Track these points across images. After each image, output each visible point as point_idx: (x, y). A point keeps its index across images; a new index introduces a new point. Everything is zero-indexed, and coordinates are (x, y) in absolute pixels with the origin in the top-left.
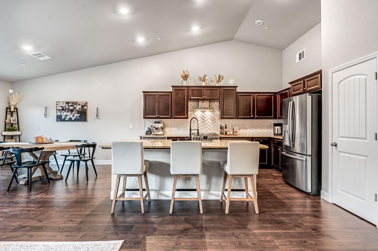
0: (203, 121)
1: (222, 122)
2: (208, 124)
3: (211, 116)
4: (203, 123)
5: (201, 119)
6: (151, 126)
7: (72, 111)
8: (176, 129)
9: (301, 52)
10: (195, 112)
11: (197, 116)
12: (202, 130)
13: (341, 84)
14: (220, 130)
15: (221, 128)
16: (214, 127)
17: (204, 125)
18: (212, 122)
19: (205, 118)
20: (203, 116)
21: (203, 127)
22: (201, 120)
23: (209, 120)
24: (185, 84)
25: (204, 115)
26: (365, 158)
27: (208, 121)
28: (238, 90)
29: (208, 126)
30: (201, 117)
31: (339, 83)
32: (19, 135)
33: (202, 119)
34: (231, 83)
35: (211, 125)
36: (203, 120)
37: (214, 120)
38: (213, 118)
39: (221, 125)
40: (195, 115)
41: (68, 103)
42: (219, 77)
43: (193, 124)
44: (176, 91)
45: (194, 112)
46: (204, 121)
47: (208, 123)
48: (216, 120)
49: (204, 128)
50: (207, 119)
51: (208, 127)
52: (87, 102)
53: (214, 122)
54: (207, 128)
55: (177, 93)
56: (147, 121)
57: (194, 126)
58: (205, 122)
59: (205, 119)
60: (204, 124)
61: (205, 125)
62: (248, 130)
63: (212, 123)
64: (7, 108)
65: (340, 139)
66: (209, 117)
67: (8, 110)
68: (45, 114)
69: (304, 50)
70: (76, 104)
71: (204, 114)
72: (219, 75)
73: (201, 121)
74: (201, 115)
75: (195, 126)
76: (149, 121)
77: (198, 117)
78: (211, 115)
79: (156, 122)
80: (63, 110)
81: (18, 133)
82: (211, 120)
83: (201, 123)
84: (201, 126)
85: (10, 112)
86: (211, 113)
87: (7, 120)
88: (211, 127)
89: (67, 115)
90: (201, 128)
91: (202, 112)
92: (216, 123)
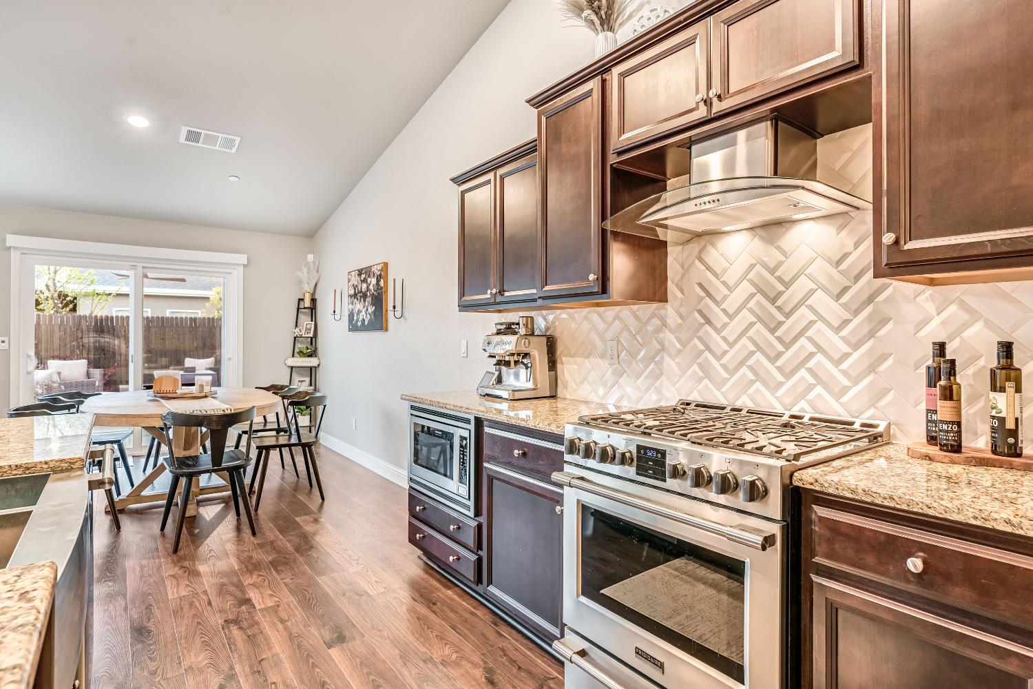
0: (772, 309)
1: (975, 315)
2: (811, 339)
3: (839, 263)
4: (772, 331)
5: (752, 296)
7: (365, 296)
10: (713, 245)
11: (725, 270)
12: (765, 384)
16: (872, 368)
17: (781, 348)
18: (856, 313)
19: (787, 285)
20: (772, 271)
21: (773, 360)
22: (751, 304)
23: (821, 301)
25: (780, 264)
27: (810, 308)
29: (811, 355)
30: (752, 282)
32: (315, 367)
33: (759, 297)
35: (842, 344)
36: (773, 301)
40: (708, 268)
41: (360, 272)
43: (700, 339)
45: (701, 251)
46: (779, 308)
47: (812, 323)
49: (780, 369)
50: (803, 284)
51: (810, 365)
52: (386, 264)
53: (870, 317)
54: (803, 372)
57: (707, 354)
58: (788, 315)
59: (784, 297)
60: (779, 339)
61: (787, 346)
63: (847, 322)
64: (300, 300)
66: (820, 269)
67: (302, 306)
68: (334, 312)
70: (369, 276)
71: (778, 248)
73: (751, 310)
74: (752, 266)
75: (708, 348)
77: (731, 278)
78: (845, 256)
80: (355, 295)
81: (312, 362)
82: (844, 299)
83: (759, 326)
84: (758, 355)
85: (305, 308)
86: (841, 228)
87: (298, 329)
88: (837, 363)
89: (359, 312)
90: (751, 368)
91: (762, 238)
92: (889, 326)
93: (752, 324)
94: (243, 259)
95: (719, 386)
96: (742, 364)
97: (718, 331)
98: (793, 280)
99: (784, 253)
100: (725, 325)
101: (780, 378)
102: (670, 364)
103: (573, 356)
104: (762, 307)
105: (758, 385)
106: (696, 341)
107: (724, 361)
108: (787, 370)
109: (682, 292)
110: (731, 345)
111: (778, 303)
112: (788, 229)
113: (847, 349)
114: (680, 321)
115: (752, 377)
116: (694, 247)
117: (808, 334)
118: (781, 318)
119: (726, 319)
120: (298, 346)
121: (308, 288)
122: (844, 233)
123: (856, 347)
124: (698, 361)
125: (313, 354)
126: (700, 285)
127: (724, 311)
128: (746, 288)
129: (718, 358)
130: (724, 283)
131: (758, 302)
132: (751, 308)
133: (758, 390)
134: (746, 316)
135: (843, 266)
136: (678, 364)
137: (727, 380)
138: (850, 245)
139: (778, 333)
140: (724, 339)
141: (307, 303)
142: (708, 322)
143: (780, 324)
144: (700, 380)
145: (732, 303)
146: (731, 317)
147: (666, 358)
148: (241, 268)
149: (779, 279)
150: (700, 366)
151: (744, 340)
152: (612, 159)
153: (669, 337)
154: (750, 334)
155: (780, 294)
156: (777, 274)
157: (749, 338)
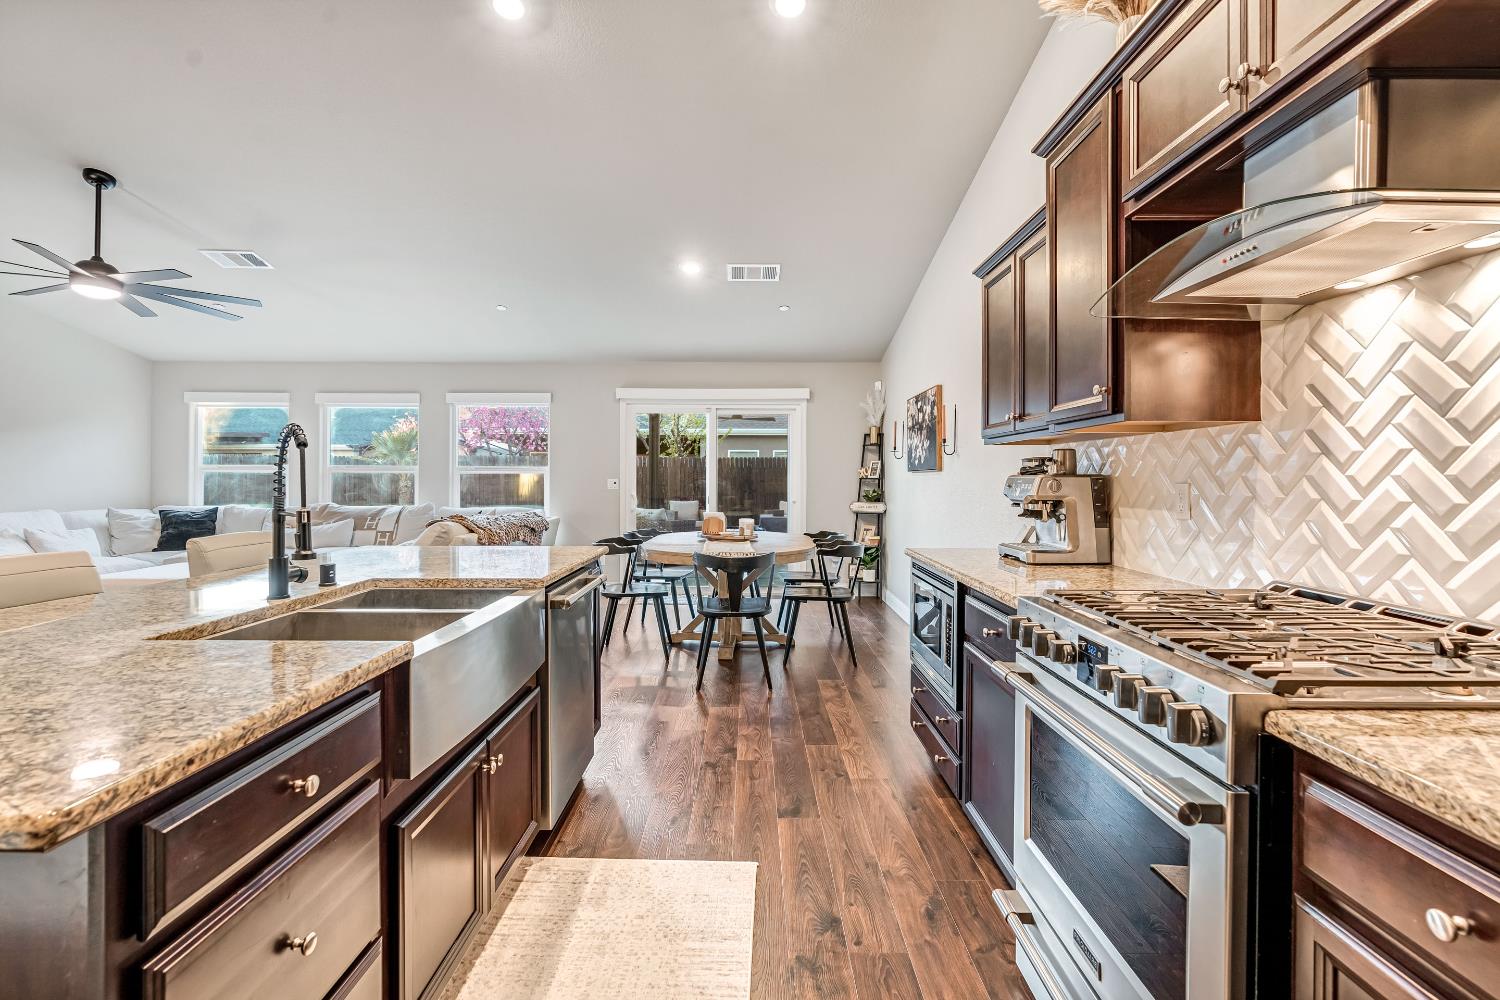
4: (1442, 466)
5: (1403, 401)
7: (921, 429)
10: (1334, 317)
12: (1426, 565)
17: (1458, 498)
19: (1472, 377)
20: (1441, 353)
21: (1443, 520)
22: (1402, 417)
25: (1458, 337)
30: (1402, 377)
32: (882, 514)
33: (1416, 403)
36: (1443, 409)
40: (1326, 357)
41: (917, 399)
43: (1312, 480)
45: (1313, 330)
46: (1456, 423)
49: (1455, 537)
52: (940, 388)
57: (1324, 506)
58: (1472, 435)
60: (1456, 482)
61: (1472, 494)
64: (866, 435)
68: (895, 448)
70: (924, 404)
71: (1455, 309)
73: (1400, 428)
74: (1403, 348)
75: (1325, 496)
77: (1364, 373)
80: (912, 429)
81: (878, 508)
83: (1416, 457)
84: (1414, 511)
85: (871, 445)
87: (863, 470)
89: (917, 447)
90: (1400, 533)
91: (1421, 294)
93: (1402, 454)
94: (805, 393)
95: (1343, 563)
96: (1383, 524)
97: (1342, 467)
98: (1485, 366)
99: (1466, 317)
100: (1355, 456)
101: (1457, 555)
102: (1263, 520)
103: (1132, 507)
104: (1423, 422)
105: (1412, 565)
106: (1306, 485)
107: (1352, 518)
108: (1471, 541)
109: (1284, 401)
110: (1365, 491)
111: (1453, 413)
112: (1474, 270)
114: (1280, 451)
115: (1402, 550)
116: (1302, 324)
118: (1459, 440)
119: (1355, 446)
120: (865, 488)
121: (875, 421)
124: (1308, 518)
125: (879, 498)
126: (1312, 388)
127: (1353, 431)
128: (1392, 387)
129: (1342, 514)
130: (1353, 382)
131: (1415, 413)
132: (1401, 425)
133: (1412, 574)
134: (1393, 440)
136: (1276, 522)
137: (1356, 553)
139: (1454, 470)
140: (1352, 480)
141: (874, 439)
142: (1326, 451)
143: (1459, 451)
144: (1311, 551)
145: (1367, 416)
146: (1365, 442)
147: (1258, 511)
148: (805, 403)
149: (1456, 367)
150: (1312, 526)
151: (1388, 483)
152: (1130, 208)
153: (1264, 478)
154: (1399, 470)
155: (1458, 394)
156: (1452, 357)
157: (1397, 479)
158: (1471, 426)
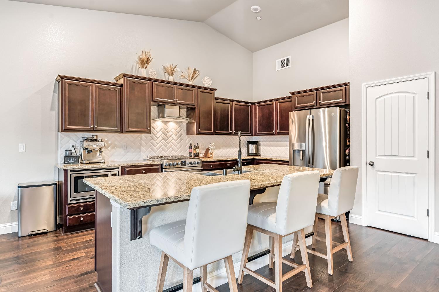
0: (166, 137)
1: (191, 139)
2: (172, 143)
3: (176, 130)
4: (166, 141)
5: (162, 134)
6: (73, 146)
8: (121, 151)
9: (285, 58)
10: (154, 123)
11: (157, 128)
12: (165, 151)
13: (378, 100)
14: (188, 150)
15: (191, 148)
16: (180, 147)
18: (178, 138)
19: (168, 133)
20: (166, 130)
21: (166, 147)
23: (173, 136)
24: (143, 73)
25: (167, 129)
26: (413, 175)
27: (172, 137)
28: (217, 94)
29: (172, 145)
30: (162, 131)
31: (376, 99)
33: (163, 134)
34: (207, 83)
35: (176, 143)
36: (166, 135)
37: (180, 136)
38: (179, 133)
39: (191, 144)
40: (153, 127)
42: (195, 71)
43: (151, 143)
44: (129, 84)
47: (172, 140)
48: (182, 137)
49: (167, 148)
50: (170, 133)
51: (172, 147)
53: (180, 139)
55: (132, 88)
56: (63, 136)
57: (152, 146)
58: (168, 138)
59: (168, 135)
61: (168, 144)
62: (221, 150)
63: (177, 140)
65: (378, 157)
66: (173, 131)
69: (290, 57)
71: (167, 126)
72: (195, 70)
73: (162, 137)
74: (162, 128)
76: (66, 136)
77: (158, 130)
78: (177, 129)
79: (87, 140)
82: (177, 136)
83: (163, 140)
84: (163, 146)
86: (176, 124)
88: (176, 146)
90: (162, 148)
91: (164, 123)
92: (182, 141)
93: (162, 140)
95: (155, 152)
96: (160, 148)
97: (155, 141)
98: (169, 132)
99: (168, 127)
100: (157, 140)
101: (167, 150)
102: (143, 149)
105: (163, 151)
107: (156, 147)
110: (158, 144)
111: (167, 136)
113: (177, 144)
114: (146, 139)
115: (162, 150)
117: (172, 142)
118: (167, 139)
122: (177, 125)
123: (178, 144)
124: (150, 147)
127: (156, 137)
128: (160, 133)
129: (155, 147)
130: (156, 131)
135: (176, 131)
136: (145, 149)
137: (157, 151)
138: (178, 127)
139: (167, 141)
140: (156, 142)
142: (153, 139)
143: (167, 140)
145: (158, 135)
146: (158, 138)
147: (142, 147)
149: (167, 131)
150: (151, 148)
151: (160, 143)
153: (143, 142)
154: (161, 141)
157: (162, 143)
158: (168, 137)
